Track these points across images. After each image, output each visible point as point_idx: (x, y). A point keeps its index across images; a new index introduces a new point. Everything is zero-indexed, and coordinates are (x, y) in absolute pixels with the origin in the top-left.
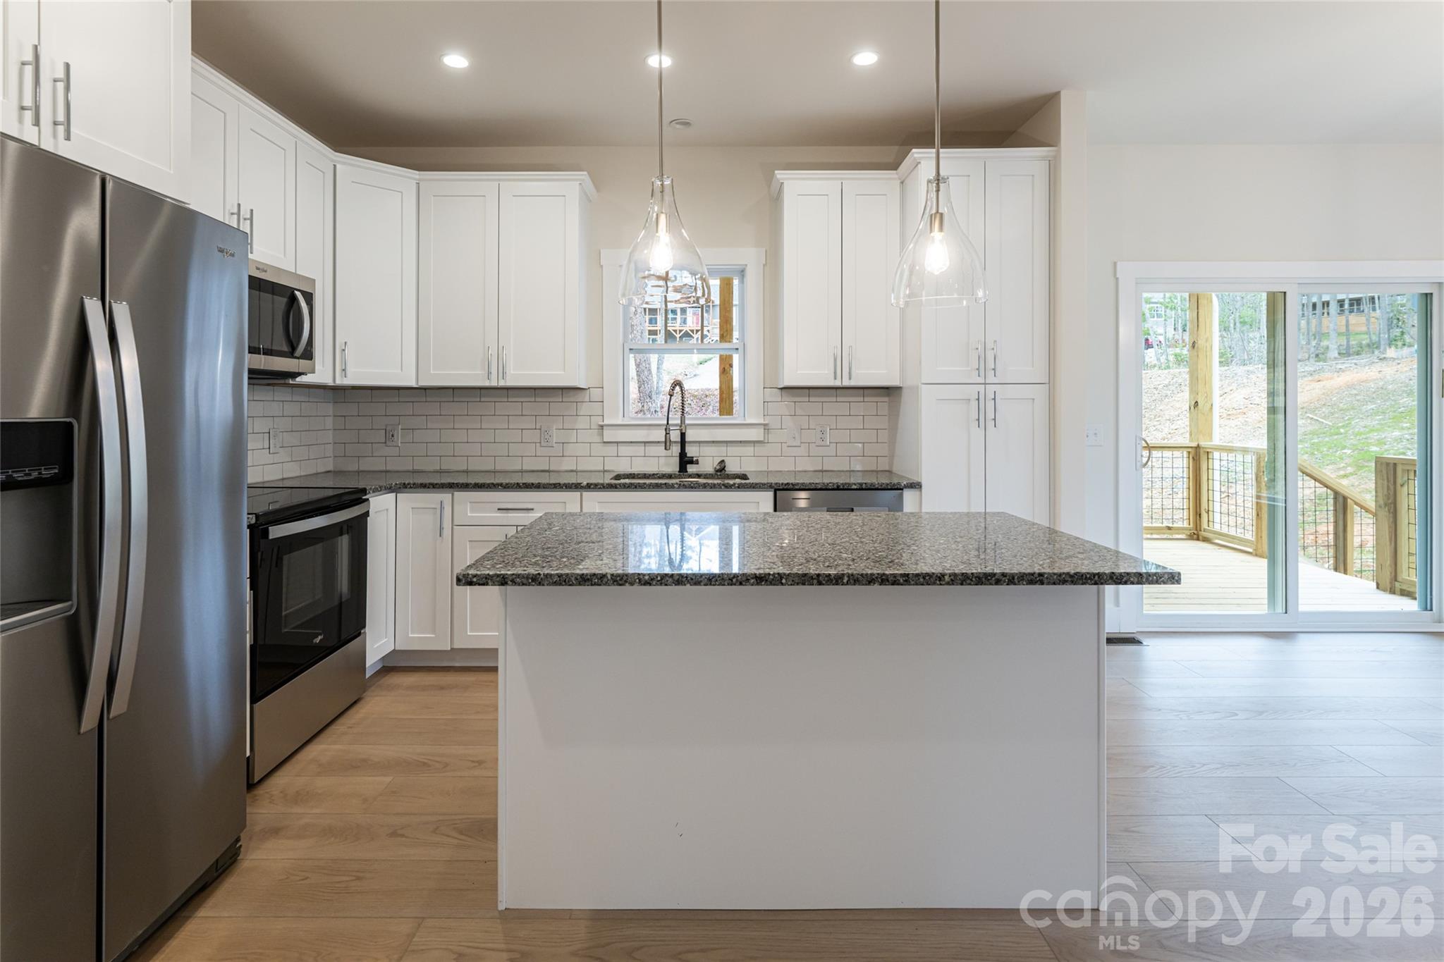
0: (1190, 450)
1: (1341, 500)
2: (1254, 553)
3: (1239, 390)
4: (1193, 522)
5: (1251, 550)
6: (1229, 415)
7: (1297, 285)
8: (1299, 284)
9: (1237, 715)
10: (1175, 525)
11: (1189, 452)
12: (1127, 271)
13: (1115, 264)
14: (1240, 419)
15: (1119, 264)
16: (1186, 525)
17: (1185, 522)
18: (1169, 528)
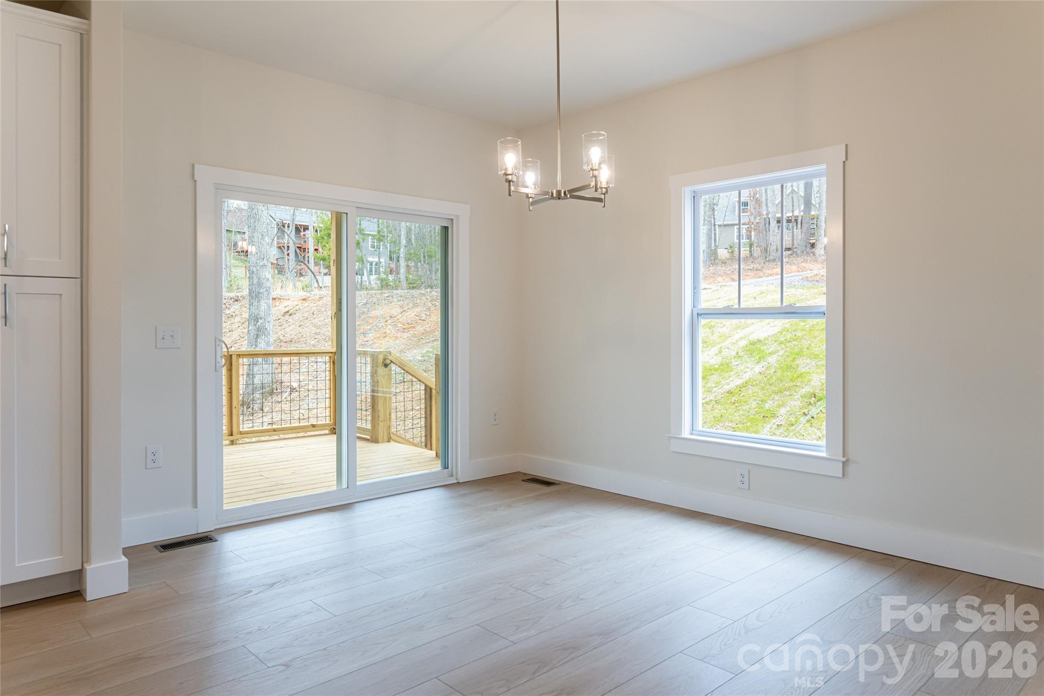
0: (331, 355)
1: (429, 390)
2: (371, 440)
3: (414, 308)
4: (333, 419)
5: (369, 437)
6: (404, 329)
7: (355, 208)
8: (357, 207)
9: (251, 591)
10: (320, 423)
11: (330, 357)
12: (206, 175)
13: (193, 166)
14: (410, 332)
15: (196, 166)
16: (328, 422)
17: (328, 418)
18: (313, 426)
